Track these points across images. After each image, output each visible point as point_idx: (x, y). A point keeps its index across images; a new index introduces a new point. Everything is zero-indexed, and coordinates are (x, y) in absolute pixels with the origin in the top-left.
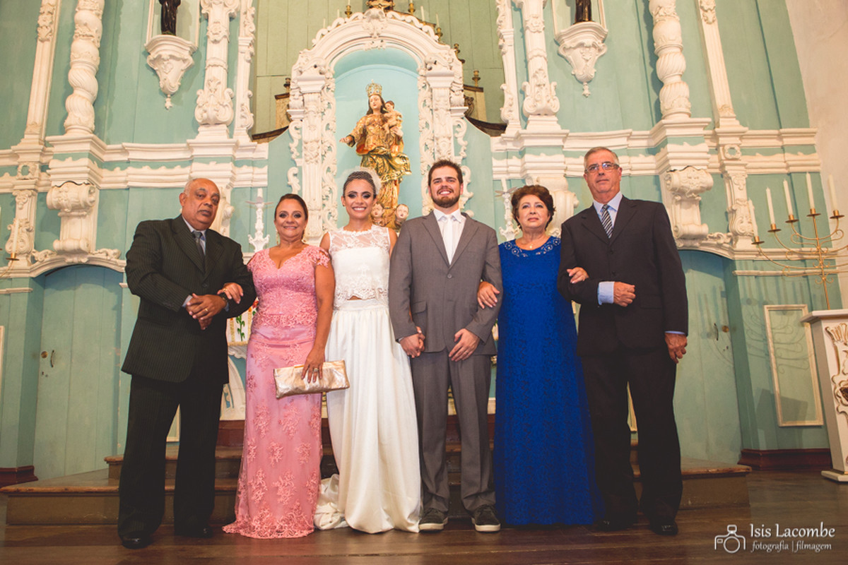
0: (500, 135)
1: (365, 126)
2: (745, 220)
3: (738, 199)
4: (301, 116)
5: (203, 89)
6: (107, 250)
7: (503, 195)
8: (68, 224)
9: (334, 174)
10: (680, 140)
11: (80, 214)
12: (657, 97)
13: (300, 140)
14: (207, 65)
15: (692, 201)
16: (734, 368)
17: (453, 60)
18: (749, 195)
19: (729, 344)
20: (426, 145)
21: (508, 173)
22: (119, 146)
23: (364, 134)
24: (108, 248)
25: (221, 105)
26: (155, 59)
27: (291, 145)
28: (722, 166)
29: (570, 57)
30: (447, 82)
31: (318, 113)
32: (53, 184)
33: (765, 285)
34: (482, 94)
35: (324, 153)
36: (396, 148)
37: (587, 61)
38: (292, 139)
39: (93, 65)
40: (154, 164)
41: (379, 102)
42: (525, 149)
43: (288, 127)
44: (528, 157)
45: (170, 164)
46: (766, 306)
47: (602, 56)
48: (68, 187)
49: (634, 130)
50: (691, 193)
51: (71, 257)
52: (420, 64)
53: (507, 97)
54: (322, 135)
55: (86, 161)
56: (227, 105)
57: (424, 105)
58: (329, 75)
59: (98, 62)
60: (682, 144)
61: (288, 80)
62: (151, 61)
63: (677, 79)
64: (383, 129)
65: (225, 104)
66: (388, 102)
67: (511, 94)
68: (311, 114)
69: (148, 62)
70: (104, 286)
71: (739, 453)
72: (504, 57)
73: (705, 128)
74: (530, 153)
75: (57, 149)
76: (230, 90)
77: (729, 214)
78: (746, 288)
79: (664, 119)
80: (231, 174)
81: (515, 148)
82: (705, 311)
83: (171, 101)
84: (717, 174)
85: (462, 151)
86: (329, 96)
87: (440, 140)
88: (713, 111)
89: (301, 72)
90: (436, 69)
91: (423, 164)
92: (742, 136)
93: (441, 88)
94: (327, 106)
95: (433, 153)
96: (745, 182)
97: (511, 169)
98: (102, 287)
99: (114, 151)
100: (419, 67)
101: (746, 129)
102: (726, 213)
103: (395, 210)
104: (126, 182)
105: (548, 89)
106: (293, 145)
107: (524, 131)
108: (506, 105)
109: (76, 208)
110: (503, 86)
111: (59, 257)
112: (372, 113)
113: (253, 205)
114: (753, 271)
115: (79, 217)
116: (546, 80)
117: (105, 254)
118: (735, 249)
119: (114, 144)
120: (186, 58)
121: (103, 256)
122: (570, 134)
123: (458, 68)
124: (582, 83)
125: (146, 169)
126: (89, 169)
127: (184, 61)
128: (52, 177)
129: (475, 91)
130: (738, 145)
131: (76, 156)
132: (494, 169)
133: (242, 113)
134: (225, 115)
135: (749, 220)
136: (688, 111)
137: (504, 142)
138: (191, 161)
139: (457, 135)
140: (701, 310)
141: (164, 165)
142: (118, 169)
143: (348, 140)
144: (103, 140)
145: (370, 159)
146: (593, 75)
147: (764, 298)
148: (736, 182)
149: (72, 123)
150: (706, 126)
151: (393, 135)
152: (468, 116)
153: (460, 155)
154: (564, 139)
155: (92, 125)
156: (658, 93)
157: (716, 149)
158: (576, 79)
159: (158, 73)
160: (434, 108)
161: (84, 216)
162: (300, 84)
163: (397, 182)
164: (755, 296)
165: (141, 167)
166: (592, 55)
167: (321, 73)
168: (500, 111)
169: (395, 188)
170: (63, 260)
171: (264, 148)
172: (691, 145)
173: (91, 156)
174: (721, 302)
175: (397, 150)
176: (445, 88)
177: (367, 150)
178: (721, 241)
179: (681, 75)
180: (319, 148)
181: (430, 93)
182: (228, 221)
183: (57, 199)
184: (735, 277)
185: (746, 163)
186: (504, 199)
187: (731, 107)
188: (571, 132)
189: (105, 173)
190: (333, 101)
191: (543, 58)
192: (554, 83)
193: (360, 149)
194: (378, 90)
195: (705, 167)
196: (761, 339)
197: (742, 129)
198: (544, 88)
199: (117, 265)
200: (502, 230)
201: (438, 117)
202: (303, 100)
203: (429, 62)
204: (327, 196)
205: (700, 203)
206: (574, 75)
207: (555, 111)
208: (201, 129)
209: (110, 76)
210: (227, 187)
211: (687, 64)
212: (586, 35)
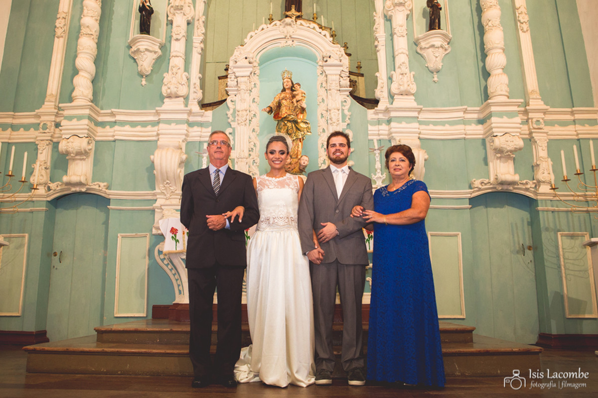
0: (374, 108)
1: (280, 100)
2: (546, 172)
3: (541, 157)
4: (236, 93)
5: (168, 73)
6: (100, 183)
7: (375, 152)
8: (73, 164)
9: (257, 133)
10: (501, 114)
11: (82, 158)
12: (486, 84)
13: (234, 110)
14: (171, 56)
15: (508, 157)
16: (536, 276)
17: (342, 55)
18: (550, 154)
19: (532, 258)
20: (322, 115)
21: (379, 135)
22: (109, 111)
23: (279, 105)
24: (100, 182)
25: (180, 84)
26: (135, 51)
27: (228, 112)
28: (531, 133)
29: (425, 54)
30: (337, 71)
31: (247, 90)
32: (64, 137)
33: (559, 218)
34: (363, 78)
35: (250, 119)
36: (301, 116)
37: (437, 57)
38: (228, 108)
39: (92, 55)
40: (133, 124)
41: (290, 83)
42: (391, 119)
43: (226, 100)
44: (393, 124)
45: (144, 124)
46: (559, 233)
47: (447, 54)
48: (73, 139)
49: (468, 107)
50: (507, 152)
51: (74, 187)
52: (319, 58)
53: (380, 82)
54: (250, 106)
55: (86, 121)
56: (184, 84)
57: (321, 86)
58: (255, 64)
59: (96, 53)
60: (502, 117)
61: (227, 66)
62: (132, 52)
63: (500, 71)
64: (292, 102)
65: (183, 83)
66: (296, 84)
67: (382, 79)
68: (242, 92)
69: (130, 53)
70: (97, 208)
71: (538, 335)
72: (378, 53)
73: (519, 106)
74: (395, 122)
75: (66, 113)
76: (186, 73)
77: (534, 167)
78: (545, 220)
79: (490, 99)
80: (186, 132)
81: (384, 117)
82: (516, 235)
83: (146, 80)
84: (527, 139)
85: (347, 119)
86: (255, 79)
87: (332, 111)
88: (525, 94)
89: (236, 62)
90: (330, 61)
91: (320, 127)
92: (545, 112)
93: (333, 75)
94: (253, 86)
95: (327, 120)
96: (546, 145)
97: (381, 132)
98: (95, 208)
99: (106, 115)
100: (318, 60)
101: (548, 107)
102: (533, 166)
103: (300, 159)
104: (113, 136)
105: (409, 77)
106: (230, 113)
107: (391, 106)
108: (379, 87)
109: (79, 153)
110: (377, 74)
111: (66, 187)
112: (285, 91)
113: (200, 155)
114: (550, 208)
115: (81, 160)
116: (407, 71)
117: (98, 186)
118: (538, 192)
119: (106, 109)
120: (156, 51)
121: (97, 187)
122: (423, 109)
123: (346, 60)
124: (432, 73)
125: (127, 128)
126: (88, 127)
127: (155, 52)
128: (63, 132)
129: (358, 76)
130: (543, 119)
131: (79, 118)
132: (369, 132)
133: (195, 90)
134: (183, 91)
135: (548, 172)
136: (507, 94)
137: (376, 113)
138: (158, 122)
139: (344, 108)
140: (513, 235)
141: (140, 125)
142: (108, 127)
143: (268, 110)
144: (98, 107)
145: (282, 124)
146: (441, 67)
147: (558, 227)
148: (540, 144)
149: (77, 94)
150: (520, 105)
151: (299, 107)
152: (352, 94)
153: (345, 122)
154: (419, 112)
155: (90, 96)
156: (486, 81)
157: (527, 121)
158: (429, 69)
159: (137, 60)
160: (328, 88)
161: (84, 159)
162: (235, 70)
163: (302, 140)
164: (552, 225)
165: (124, 126)
166: (441, 53)
167: (250, 63)
168: (375, 92)
169: (300, 144)
170: (69, 189)
171: (209, 114)
172: (509, 118)
173: (90, 118)
174: (527, 229)
175: (302, 117)
176: (336, 75)
177: (281, 117)
178: (528, 186)
179: (503, 69)
180: (247, 115)
181: (325, 78)
182: (183, 164)
183: (66, 147)
184: (538, 211)
185: (547, 131)
186: (375, 154)
187: (538, 92)
188: (424, 107)
189: (99, 130)
190: (258, 82)
191: (405, 55)
192: (413, 73)
193: (276, 116)
194: (289, 75)
195: (518, 134)
196: (555, 256)
197: (545, 107)
198: (406, 76)
199: (106, 193)
200: (373, 176)
201: (331, 95)
202: (237, 82)
203: (326, 57)
204: (252, 149)
205: (514, 159)
206: (427, 67)
207: (413, 93)
208: (166, 100)
209: (104, 63)
210: (183, 141)
211: (507, 60)
212: (436, 39)
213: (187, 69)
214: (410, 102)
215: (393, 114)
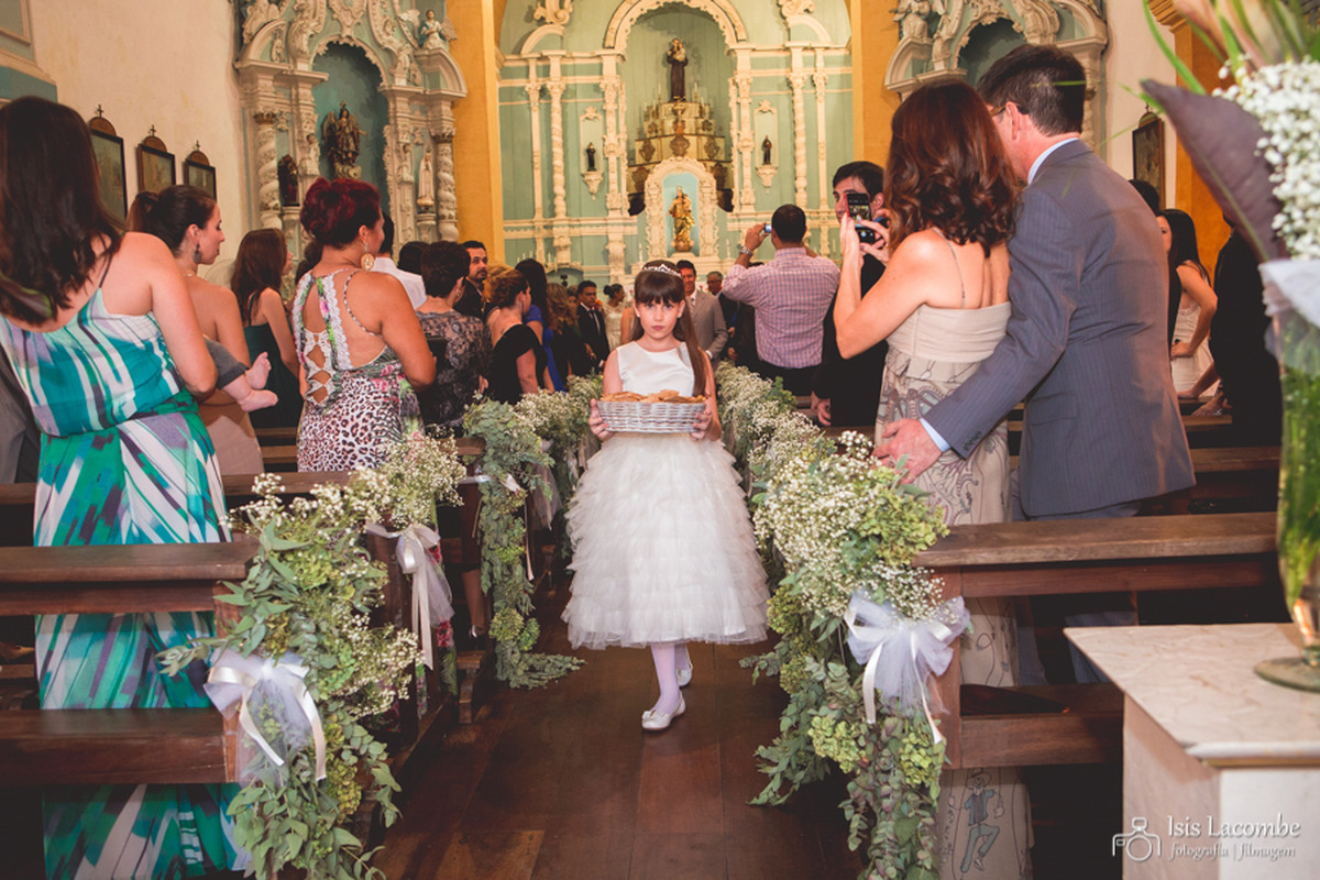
0: (731, 214)
1: (675, 205)
4: (649, 205)
5: (609, 193)
6: (577, 263)
8: (560, 253)
11: (567, 249)
13: (649, 215)
14: (609, 182)
17: (711, 180)
20: (701, 217)
22: (577, 218)
23: (675, 209)
25: (616, 201)
26: (587, 180)
27: (646, 216)
29: (761, 176)
30: (708, 190)
31: (656, 201)
32: (556, 237)
35: (660, 220)
36: (689, 216)
37: (769, 179)
39: (562, 185)
40: (591, 226)
41: (682, 196)
42: (740, 220)
45: (597, 225)
47: (775, 175)
48: (561, 239)
51: (561, 265)
52: (698, 180)
53: (734, 195)
54: (659, 213)
55: (567, 228)
56: (618, 200)
57: (700, 198)
58: (661, 186)
59: (564, 182)
63: (803, 190)
64: (683, 207)
67: (736, 194)
68: (653, 203)
69: (584, 180)
72: (734, 176)
74: (743, 221)
75: (555, 223)
76: (620, 194)
80: (623, 230)
81: (736, 218)
83: (596, 198)
85: (716, 219)
87: (707, 215)
89: (648, 185)
90: (705, 185)
91: (700, 224)
93: (707, 193)
94: (660, 200)
95: (704, 221)
99: (575, 221)
103: (689, 242)
104: (581, 234)
107: (740, 212)
108: (734, 200)
109: (565, 246)
110: (733, 190)
112: (678, 199)
115: (565, 250)
116: (750, 189)
117: (576, 265)
119: (575, 218)
123: (715, 182)
124: (766, 188)
125: (587, 228)
127: (600, 180)
131: (563, 226)
133: (625, 203)
134: (619, 204)
138: (607, 225)
139: (715, 214)
141: (595, 226)
142: (577, 228)
143: (669, 212)
144: (571, 216)
145: (678, 221)
146: (771, 184)
151: (687, 210)
153: (714, 221)
155: (565, 212)
157: (818, 218)
158: (764, 186)
159: (588, 185)
160: (705, 200)
162: (648, 190)
163: (690, 229)
165: (585, 227)
166: (770, 176)
171: (635, 217)
177: (677, 216)
180: (658, 219)
181: (703, 193)
183: (558, 244)
189: (572, 230)
190: (663, 197)
191: (750, 178)
192: (753, 190)
193: (674, 216)
194: (681, 189)
198: (750, 194)
199: (581, 268)
201: (706, 204)
202: (650, 197)
203: (702, 181)
207: (754, 203)
208: (610, 212)
209: (570, 189)
210: (622, 237)
212: (768, 170)
213: (620, 191)
214: (751, 209)
215: (741, 217)
